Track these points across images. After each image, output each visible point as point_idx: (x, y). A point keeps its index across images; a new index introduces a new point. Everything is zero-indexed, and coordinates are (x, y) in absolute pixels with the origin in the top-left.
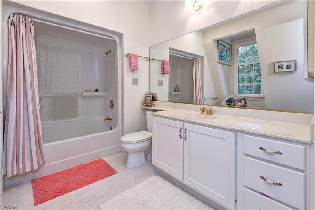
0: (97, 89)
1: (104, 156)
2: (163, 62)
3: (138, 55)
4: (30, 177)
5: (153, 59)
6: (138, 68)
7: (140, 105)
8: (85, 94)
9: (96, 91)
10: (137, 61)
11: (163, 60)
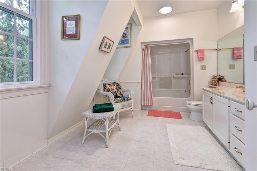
0: (183, 73)
1: (181, 111)
2: (233, 49)
3: (205, 49)
4: (148, 108)
5: (220, 49)
6: (204, 58)
7: (208, 84)
8: (175, 76)
9: (182, 74)
10: (203, 54)
11: (233, 48)
